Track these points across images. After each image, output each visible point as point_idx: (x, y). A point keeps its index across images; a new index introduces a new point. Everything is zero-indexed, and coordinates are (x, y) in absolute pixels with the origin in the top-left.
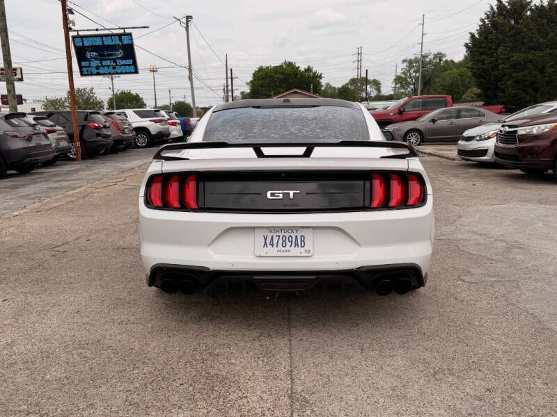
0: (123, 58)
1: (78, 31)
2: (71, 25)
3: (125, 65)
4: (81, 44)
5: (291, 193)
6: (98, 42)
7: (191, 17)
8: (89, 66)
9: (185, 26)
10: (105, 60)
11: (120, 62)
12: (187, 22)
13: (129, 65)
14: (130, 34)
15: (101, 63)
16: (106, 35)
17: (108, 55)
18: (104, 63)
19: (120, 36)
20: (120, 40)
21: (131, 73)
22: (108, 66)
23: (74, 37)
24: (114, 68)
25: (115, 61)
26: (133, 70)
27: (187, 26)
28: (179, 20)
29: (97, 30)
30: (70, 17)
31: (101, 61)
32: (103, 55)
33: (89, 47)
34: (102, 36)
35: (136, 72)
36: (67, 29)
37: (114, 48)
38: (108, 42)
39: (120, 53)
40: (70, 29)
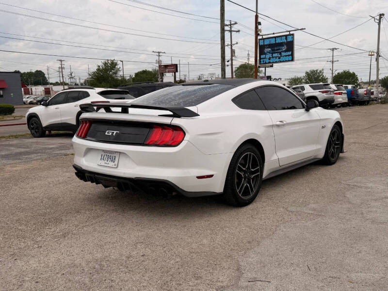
0: (285, 51)
1: (262, 36)
2: (259, 32)
3: (286, 56)
4: (263, 44)
5: (115, 132)
6: (273, 41)
7: (383, 15)
8: (265, 58)
9: (378, 21)
10: (275, 53)
11: (283, 54)
12: (380, 18)
13: (289, 55)
14: (293, 35)
15: (272, 55)
16: (278, 37)
17: (277, 50)
18: (274, 55)
19: (286, 36)
20: (286, 39)
21: (289, 61)
22: (276, 57)
23: (260, 40)
24: (279, 58)
25: (280, 54)
26: (290, 59)
27: (380, 21)
28: (374, 18)
29: (274, 34)
30: (259, 27)
31: (272, 54)
32: (275, 50)
33: (266, 45)
34: (275, 37)
35: (293, 60)
36: (257, 34)
37: (281, 44)
38: (278, 41)
39: (284, 48)
40: (259, 34)
